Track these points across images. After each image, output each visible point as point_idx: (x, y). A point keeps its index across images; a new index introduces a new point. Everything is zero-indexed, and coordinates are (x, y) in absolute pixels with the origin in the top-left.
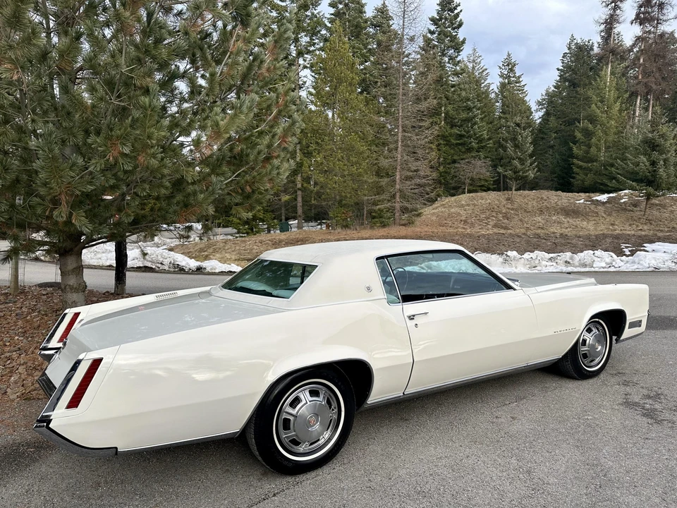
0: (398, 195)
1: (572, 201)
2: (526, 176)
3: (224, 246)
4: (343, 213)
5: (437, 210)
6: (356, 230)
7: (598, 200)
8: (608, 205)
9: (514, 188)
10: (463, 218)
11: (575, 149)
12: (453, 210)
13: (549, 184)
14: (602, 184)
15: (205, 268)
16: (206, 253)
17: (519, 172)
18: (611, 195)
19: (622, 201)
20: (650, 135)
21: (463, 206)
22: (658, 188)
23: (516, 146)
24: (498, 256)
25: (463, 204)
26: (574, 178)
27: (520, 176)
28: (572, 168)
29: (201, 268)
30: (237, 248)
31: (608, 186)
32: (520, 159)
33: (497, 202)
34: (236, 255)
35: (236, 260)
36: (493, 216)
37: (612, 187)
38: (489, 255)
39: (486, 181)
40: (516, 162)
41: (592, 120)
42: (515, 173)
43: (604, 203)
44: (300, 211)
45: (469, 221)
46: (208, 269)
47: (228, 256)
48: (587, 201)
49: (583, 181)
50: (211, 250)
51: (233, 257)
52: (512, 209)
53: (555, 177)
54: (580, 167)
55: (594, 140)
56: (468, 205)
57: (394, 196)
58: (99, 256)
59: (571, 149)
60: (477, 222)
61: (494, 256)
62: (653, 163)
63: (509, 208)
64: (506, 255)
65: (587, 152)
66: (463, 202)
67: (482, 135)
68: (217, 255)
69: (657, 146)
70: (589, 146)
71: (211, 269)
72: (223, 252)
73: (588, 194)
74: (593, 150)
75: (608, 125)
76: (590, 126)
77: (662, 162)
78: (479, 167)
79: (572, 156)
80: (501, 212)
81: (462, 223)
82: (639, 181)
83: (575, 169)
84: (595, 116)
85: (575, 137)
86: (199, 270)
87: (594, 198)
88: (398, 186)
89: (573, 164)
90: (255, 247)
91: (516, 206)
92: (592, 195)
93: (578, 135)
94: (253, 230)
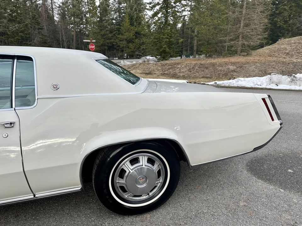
3: (139, 66)
4: (209, 48)
10: (287, 52)
12: (283, 46)
24: (287, 77)
30: (144, 67)
38: (280, 76)
44: (195, 48)
45: (290, 53)
50: (132, 68)
51: (140, 72)
56: (295, 43)
60: (297, 54)
61: (284, 77)
64: (294, 76)
81: (285, 54)
94: (164, 58)
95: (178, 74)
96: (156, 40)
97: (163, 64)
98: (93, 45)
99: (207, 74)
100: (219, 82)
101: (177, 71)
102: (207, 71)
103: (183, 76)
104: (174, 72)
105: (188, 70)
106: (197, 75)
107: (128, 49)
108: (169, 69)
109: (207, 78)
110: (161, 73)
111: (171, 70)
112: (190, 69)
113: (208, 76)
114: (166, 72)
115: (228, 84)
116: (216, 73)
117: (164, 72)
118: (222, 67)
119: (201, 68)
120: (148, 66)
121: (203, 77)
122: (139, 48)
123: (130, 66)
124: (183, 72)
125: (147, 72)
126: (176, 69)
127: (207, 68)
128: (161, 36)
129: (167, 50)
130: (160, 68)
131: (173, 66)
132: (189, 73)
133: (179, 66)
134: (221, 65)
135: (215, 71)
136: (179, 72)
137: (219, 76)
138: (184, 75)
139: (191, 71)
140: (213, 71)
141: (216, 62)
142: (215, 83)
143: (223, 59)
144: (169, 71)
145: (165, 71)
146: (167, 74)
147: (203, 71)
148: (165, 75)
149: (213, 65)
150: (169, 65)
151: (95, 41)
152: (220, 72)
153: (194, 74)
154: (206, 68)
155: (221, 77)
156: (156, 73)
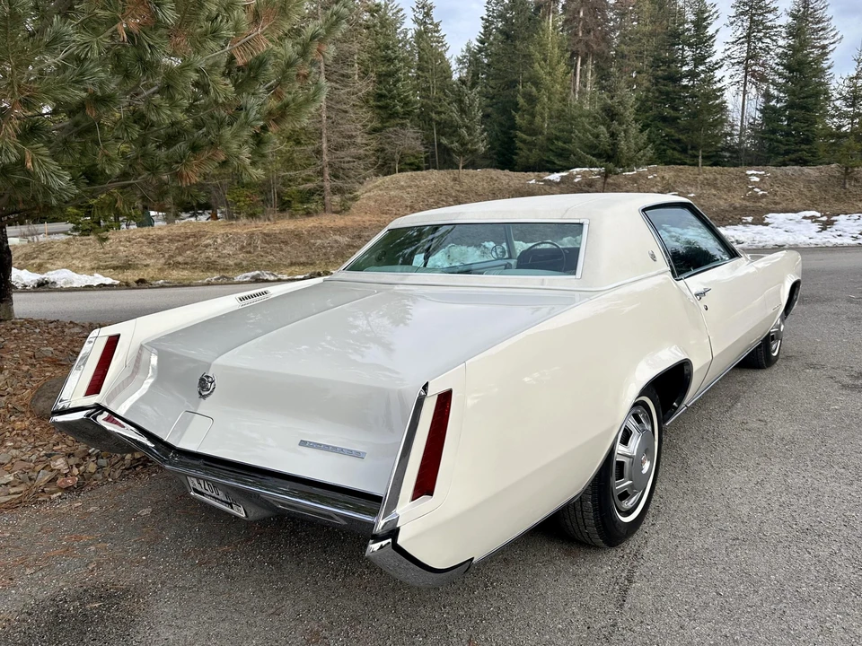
0: (327, 171)
1: (523, 182)
2: (476, 150)
3: (67, 249)
4: (247, 196)
5: (372, 194)
6: (269, 220)
7: (550, 180)
8: (562, 186)
9: (461, 166)
10: (409, 204)
11: (517, 118)
13: (488, 162)
14: (548, 162)
15: (54, 283)
16: (38, 261)
17: (466, 144)
18: (564, 174)
19: (576, 180)
20: (609, 101)
21: (402, 188)
22: (618, 164)
23: (462, 111)
24: (475, 249)
25: (402, 186)
26: (516, 154)
27: (468, 149)
28: (514, 142)
29: (47, 282)
31: (555, 163)
32: (467, 127)
33: (442, 183)
34: (91, 260)
35: (93, 269)
36: (443, 200)
37: (558, 165)
39: (416, 158)
40: (464, 131)
41: (536, 82)
42: (463, 145)
43: (558, 184)
46: (60, 284)
47: (76, 262)
48: (539, 181)
49: (528, 158)
51: (88, 265)
52: (463, 192)
53: (495, 154)
54: (524, 141)
55: (538, 108)
56: (410, 187)
57: (321, 173)
59: (513, 119)
62: (613, 135)
63: (458, 191)
64: (484, 246)
65: (531, 123)
66: (402, 183)
67: (407, 97)
68: (59, 263)
69: (616, 114)
70: (533, 116)
71: (65, 283)
72: (68, 258)
73: (536, 173)
74: (538, 119)
75: (553, 90)
76: (534, 89)
77: (623, 134)
78: (409, 139)
79: (514, 126)
80: (450, 195)
82: (599, 156)
83: (519, 144)
84: (539, 78)
85: (517, 104)
86: (42, 286)
87: (547, 178)
88: (326, 158)
89: (516, 136)
90: (122, 248)
91: (465, 187)
92: (542, 174)
93: (521, 101)
101: (210, 253)
102: (290, 249)
103: (236, 264)
104: (203, 255)
105: (240, 250)
106: (272, 259)
108: (180, 250)
110: (163, 261)
111: (189, 252)
112: (243, 247)
113: (301, 259)
114: (180, 259)
116: (317, 252)
117: (173, 260)
118: (320, 238)
119: (271, 243)
121: (292, 264)
124: (230, 255)
125: (115, 263)
126: (200, 248)
127: (286, 243)
130: (150, 251)
132: (248, 255)
133: (209, 241)
134: (313, 235)
135: (311, 248)
136: (219, 257)
137: (329, 259)
138: (239, 261)
139: (250, 252)
140: (305, 248)
141: (296, 228)
144: (184, 255)
145: (174, 256)
146: (186, 263)
147: (281, 250)
148: (181, 266)
149: (296, 235)
150: (171, 240)
153: (266, 259)
154: (283, 242)
156: (148, 262)
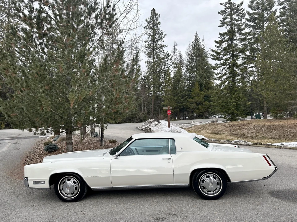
3: (208, 127)
4: (278, 110)
16: (200, 130)
30: (213, 128)
44: (265, 109)
50: (202, 129)
51: (209, 132)
58: (159, 129)
72: (207, 129)
94: (233, 119)
95: (246, 135)
96: (224, 104)
97: (231, 125)
98: (170, 111)
99: (275, 135)
100: (285, 144)
101: (245, 131)
102: (275, 132)
103: (251, 136)
104: (242, 132)
105: (256, 131)
106: (265, 135)
107: (197, 110)
108: (237, 129)
109: (275, 139)
110: (229, 133)
111: (239, 130)
112: (258, 130)
113: (276, 137)
114: (234, 133)
115: (294, 146)
116: (284, 135)
117: (232, 133)
118: (291, 128)
119: (269, 129)
120: (216, 126)
121: (271, 138)
122: (208, 109)
123: (200, 126)
124: (251, 132)
125: (216, 132)
126: (243, 129)
127: (275, 130)
128: (229, 101)
129: (236, 112)
130: (228, 129)
131: (240, 127)
132: (257, 133)
133: (247, 127)
134: (289, 127)
135: (283, 132)
136: (247, 133)
137: (288, 137)
138: (252, 135)
139: (259, 132)
140: (281, 132)
141: (285, 124)
142: (281, 144)
143: (293, 121)
144: (237, 131)
145: (233, 131)
146: (235, 134)
147: (272, 132)
148: (233, 135)
149: (282, 127)
150: (237, 126)
151: (172, 108)
152: (288, 134)
153: (263, 135)
154: (274, 129)
155: (290, 138)
156: (225, 133)
